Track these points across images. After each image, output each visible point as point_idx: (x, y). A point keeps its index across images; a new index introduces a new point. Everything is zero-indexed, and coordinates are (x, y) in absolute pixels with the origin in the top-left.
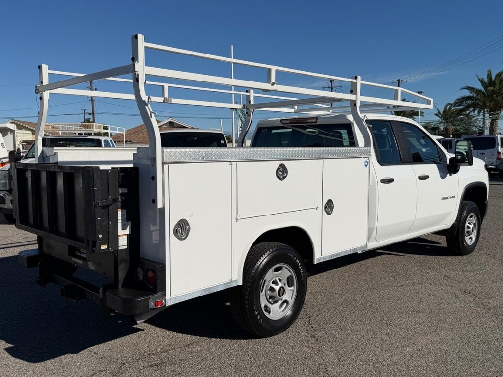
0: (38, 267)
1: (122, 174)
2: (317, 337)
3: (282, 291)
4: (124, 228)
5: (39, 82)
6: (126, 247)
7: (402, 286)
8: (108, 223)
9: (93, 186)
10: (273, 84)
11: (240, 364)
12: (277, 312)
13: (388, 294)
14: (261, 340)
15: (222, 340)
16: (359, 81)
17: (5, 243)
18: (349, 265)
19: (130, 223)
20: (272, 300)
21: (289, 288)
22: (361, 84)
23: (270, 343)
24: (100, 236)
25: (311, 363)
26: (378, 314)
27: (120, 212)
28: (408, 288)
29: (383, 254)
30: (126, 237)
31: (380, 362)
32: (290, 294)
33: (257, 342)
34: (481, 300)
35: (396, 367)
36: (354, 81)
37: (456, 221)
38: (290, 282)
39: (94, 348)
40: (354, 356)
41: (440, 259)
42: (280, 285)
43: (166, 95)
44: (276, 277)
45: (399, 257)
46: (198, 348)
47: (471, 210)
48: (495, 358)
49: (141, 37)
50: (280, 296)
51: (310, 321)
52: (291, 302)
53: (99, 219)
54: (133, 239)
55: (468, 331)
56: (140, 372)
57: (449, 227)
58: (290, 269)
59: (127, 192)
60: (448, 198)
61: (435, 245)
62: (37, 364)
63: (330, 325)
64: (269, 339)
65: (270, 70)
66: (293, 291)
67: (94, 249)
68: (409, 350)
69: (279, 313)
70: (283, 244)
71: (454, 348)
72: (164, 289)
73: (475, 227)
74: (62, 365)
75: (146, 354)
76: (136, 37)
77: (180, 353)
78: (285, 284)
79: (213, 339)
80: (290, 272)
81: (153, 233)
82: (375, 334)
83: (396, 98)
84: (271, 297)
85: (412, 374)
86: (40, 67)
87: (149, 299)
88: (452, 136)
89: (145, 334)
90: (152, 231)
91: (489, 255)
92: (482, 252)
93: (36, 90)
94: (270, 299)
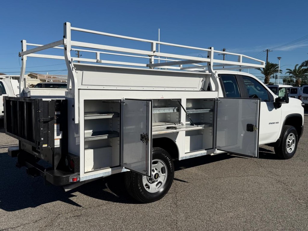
0: (17, 157)
1: (57, 103)
2: (177, 204)
3: (157, 176)
4: (58, 135)
5: (21, 50)
6: (59, 146)
7: (240, 176)
8: (48, 131)
9: (39, 110)
10: (154, 52)
11: (127, 218)
12: (154, 188)
13: (230, 181)
14: (143, 204)
15: (120, 203)
16: (213, 50)
17: (13, 144)
18: (211, 163)
19: (62, 132)
20: (151, 181)
21: (163, 174)
22: (214, 52)
23: (148, 207)
24: (42, 139)
25: (169, 219)
26: (219, 193)
27: (55, 126)
28: (243, 178)
29: (234, 157)
30: (59, 140)
31: (211, 221)
32: (163, 178)
33: (141, 206)
34: (287, 186)
35: (219, 224)
36: (210, 50)
37: (280, 138)
38: (163, 171)
39: (45, 205)
40: (196, 216)
41: (270, 161)
42: (156, 172)
43: (98, 58)
44: (154, 167)
45: (244, 159)
46: (105, 208)
47: (290, 131)
48: (283, 221)
49: (68, 24)
50: (155, 179)
51: (176, 195)
52: (164, 183)
53: (42, 129)
54: (64, 141)
55: (272, 205)
56: (67, 220)
57: (275, 141)
58: (162, 162)
59: (60, 114)
60: (273, 123)
61: (270, 153)
62: (11, 213)
63: (188, 198)
64: (148, 204)
65: (152, 43)
66: (165, 176)
67: (39, 146)
68: (231, 214)
69: (156, 189)
70: (159, 148)
71: (260, 215)
72: (79, 171)
73: (294, 142)
74: (24, 214)
75: (74, 210)
76: (65, 24)
77: (93, 210)
78: (159, 172)
79: (115, 203)
80: (163, 164)
81: (76, 138)
82: (213, 204)
83: (239, 61)
84: (151, 179)
85: (228, 228)
86: (22, 42)
87: (69, 176)
88: (300, 86)
89: (77, 198)
90: (76, 137)
91: (302, 160)
92: (298, 158)
93: (19, 55)
94: (149, 180)
